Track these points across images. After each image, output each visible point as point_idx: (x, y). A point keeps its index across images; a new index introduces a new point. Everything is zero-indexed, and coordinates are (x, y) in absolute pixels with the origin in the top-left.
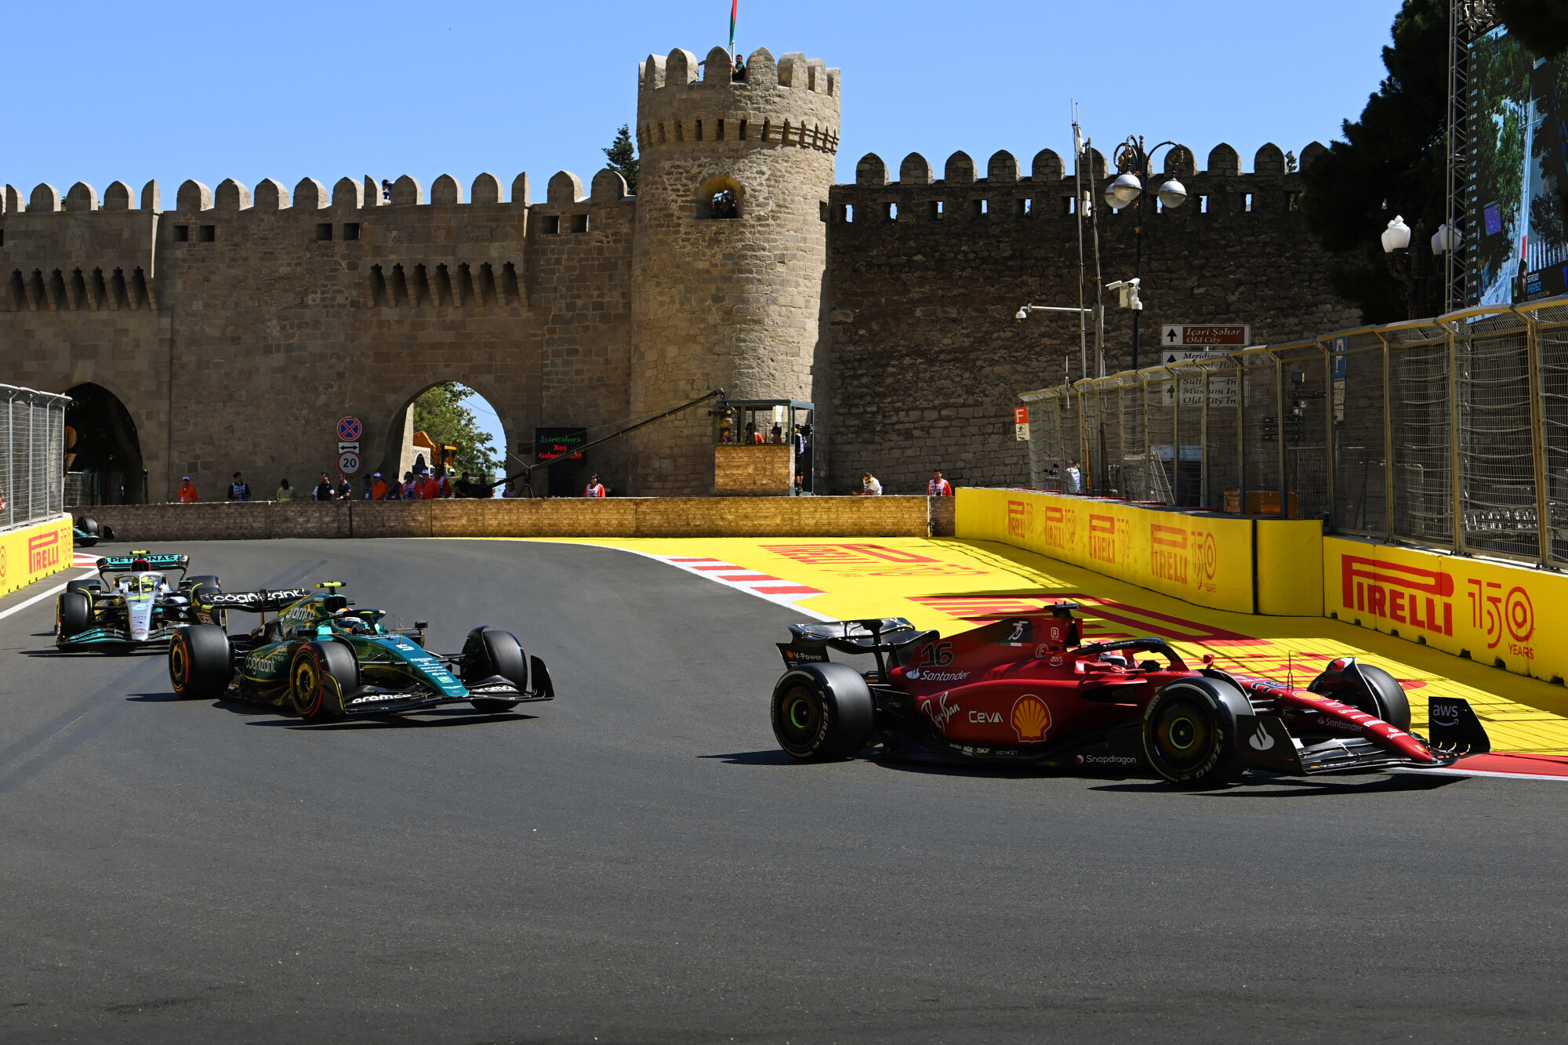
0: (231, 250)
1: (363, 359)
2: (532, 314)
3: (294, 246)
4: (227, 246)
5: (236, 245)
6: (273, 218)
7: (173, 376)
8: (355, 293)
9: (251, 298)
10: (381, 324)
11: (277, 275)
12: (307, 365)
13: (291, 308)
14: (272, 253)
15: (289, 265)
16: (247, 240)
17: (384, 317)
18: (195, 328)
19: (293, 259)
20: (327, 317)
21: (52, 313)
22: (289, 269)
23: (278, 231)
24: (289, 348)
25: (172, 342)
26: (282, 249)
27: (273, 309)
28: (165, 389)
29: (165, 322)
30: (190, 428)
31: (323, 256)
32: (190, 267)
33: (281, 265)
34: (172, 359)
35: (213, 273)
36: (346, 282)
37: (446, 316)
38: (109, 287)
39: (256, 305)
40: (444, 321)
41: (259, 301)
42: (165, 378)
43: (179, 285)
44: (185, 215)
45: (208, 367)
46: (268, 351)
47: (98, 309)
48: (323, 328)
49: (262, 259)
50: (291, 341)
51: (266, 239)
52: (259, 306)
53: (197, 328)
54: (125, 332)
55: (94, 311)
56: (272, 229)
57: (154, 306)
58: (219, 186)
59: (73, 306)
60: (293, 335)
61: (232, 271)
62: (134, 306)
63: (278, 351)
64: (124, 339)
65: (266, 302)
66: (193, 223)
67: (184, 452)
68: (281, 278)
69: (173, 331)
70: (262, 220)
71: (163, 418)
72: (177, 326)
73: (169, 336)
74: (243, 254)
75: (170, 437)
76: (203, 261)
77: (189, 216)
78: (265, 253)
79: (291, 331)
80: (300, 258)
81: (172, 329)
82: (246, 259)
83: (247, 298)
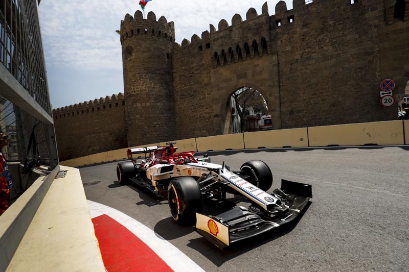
7: (280, 78)
13: (338, 38)
17: (399, 27)
21: (229, 65)
25: (278, 65)
27: (327, 41)
28: (277, 84)
29: (275, 58)
34: (279, 72)
35: (295, 33)
38: (251, 49)
42: (276, 79)
43: (279, 42)
45: (295, 72)
52: (320, 41)
54: (258, 65)
55: (245, 60)
57: (269, 52)
59: (236, 61)
62: (261, 54)
64: (258, 68)
65: (324, 39)
67: (287, 107)
68: (331, 26)
72: (280, 58)
73: (277, 63)
75: (280, 101)
79: (338, 48)
81: (278, 60)
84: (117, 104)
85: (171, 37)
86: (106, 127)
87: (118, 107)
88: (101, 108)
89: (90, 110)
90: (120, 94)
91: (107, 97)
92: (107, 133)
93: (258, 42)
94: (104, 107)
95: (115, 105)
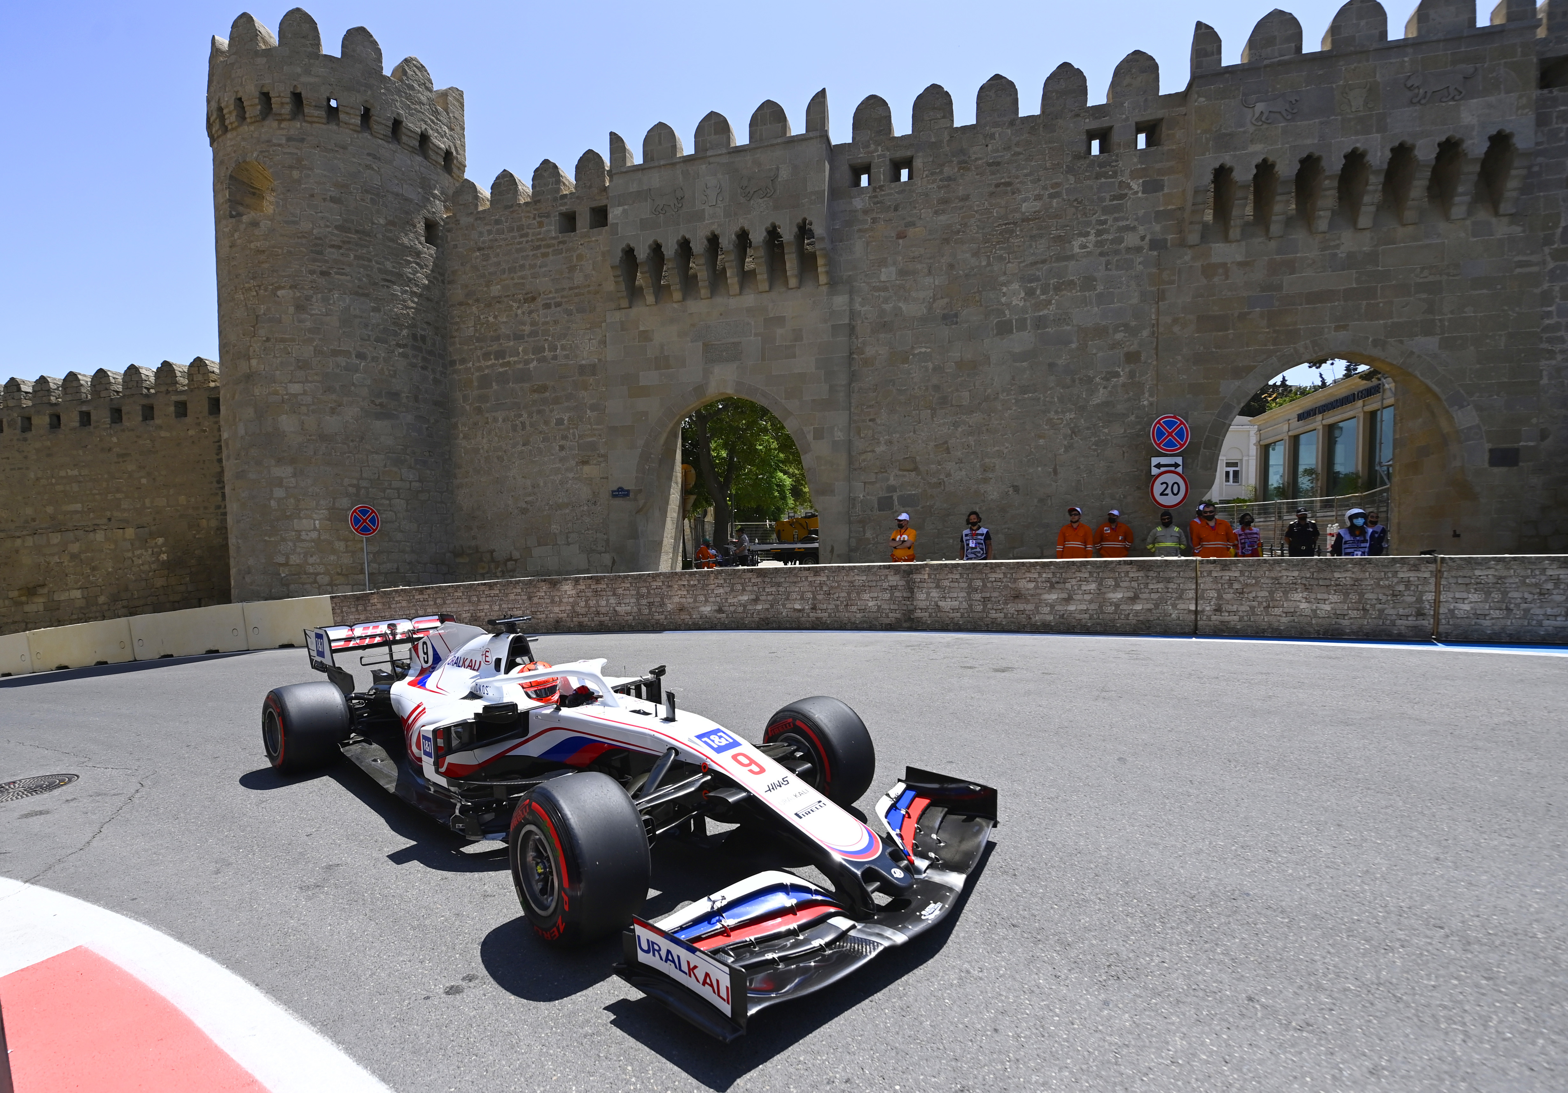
0: (939, 187)
1: (1176, 329)
2: (1520, 229)
3: (1046, 169)
4: (934, 182)
5: (949, 179)
6: (1009, 131)
7: (853, 377)
8: (1157, 228)
9: (976, 254)
10: (1209, 270)
11: (1018, 216)
12: (1073, 346)
13: (1044, 262)
14: (1008, 184)
15: (1038, 198)
16: (969, 169)
17: (1215, 260)
18: (885, 306)
19: (1045, 188)
20: (1107, 269)
21: (675, 305)
22: (1038, 205)
23: (1018, 150)
24: (1040, 323)
25: (852, 330)
26: (1026, 175)
27: (1012, 267)
28: (842, 396)
29: (840, 301)
30: (880, 449)
31: (1097, 178)
32: (874, 220)
33: (1025, 200)
34: (851, 354)
35: (912, 224)
36: (1141, 213)
37: (1337, 246)
39: (984, 263)
40: (1335, 255)
41: (989, 257)
42: (842, 381)
43: (859, 247)
44: (868, 146)
45: (905, 360)
46: (1004, 328)
47: (740, 294)
48: (1100, 288)
49: (992, 194)
50: (1046, 312)
51: (998, 164)
52: (989, 264)
53: (888, 307)
54: (781, 321)
55: (735, 295)
56: (1008, 148)
57: (823, 279)
58: (920, 97)
59: (704, 292)
60: (1049, 302)
61: (943, 218)
62: (793, 282)
63: (1022, 325)
64: (779, 331)
65: (1001, 258)
66: (880, 157)
67: (872, 483)
68: (1026, 220)
69: (853, 314)
70: (992, 136)
71: (839, 435)
72: (857, 307)
73: (846, 322)
74: (961, 192)
75: (851, 461)
76: (896, 209)
77: (872, 147)
78: (997, 186)
79: (1043, 297)
80: (1057, 185)
81: (851, 310)
82: (966, 198)
83: (968, 255)
84: (182, 409)
85: (448, 155)
86: (125, 505)
87: (189, 420)
88: (100, 416)
89: (41, 421)
90: (199, 363)
91: (133, 371)
92: (130, 532)
93: (788, 234)
94: (117, 415)
95: (172, 409)
